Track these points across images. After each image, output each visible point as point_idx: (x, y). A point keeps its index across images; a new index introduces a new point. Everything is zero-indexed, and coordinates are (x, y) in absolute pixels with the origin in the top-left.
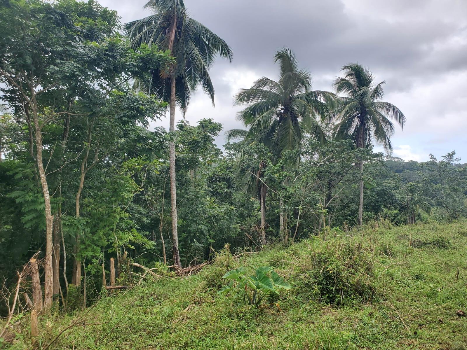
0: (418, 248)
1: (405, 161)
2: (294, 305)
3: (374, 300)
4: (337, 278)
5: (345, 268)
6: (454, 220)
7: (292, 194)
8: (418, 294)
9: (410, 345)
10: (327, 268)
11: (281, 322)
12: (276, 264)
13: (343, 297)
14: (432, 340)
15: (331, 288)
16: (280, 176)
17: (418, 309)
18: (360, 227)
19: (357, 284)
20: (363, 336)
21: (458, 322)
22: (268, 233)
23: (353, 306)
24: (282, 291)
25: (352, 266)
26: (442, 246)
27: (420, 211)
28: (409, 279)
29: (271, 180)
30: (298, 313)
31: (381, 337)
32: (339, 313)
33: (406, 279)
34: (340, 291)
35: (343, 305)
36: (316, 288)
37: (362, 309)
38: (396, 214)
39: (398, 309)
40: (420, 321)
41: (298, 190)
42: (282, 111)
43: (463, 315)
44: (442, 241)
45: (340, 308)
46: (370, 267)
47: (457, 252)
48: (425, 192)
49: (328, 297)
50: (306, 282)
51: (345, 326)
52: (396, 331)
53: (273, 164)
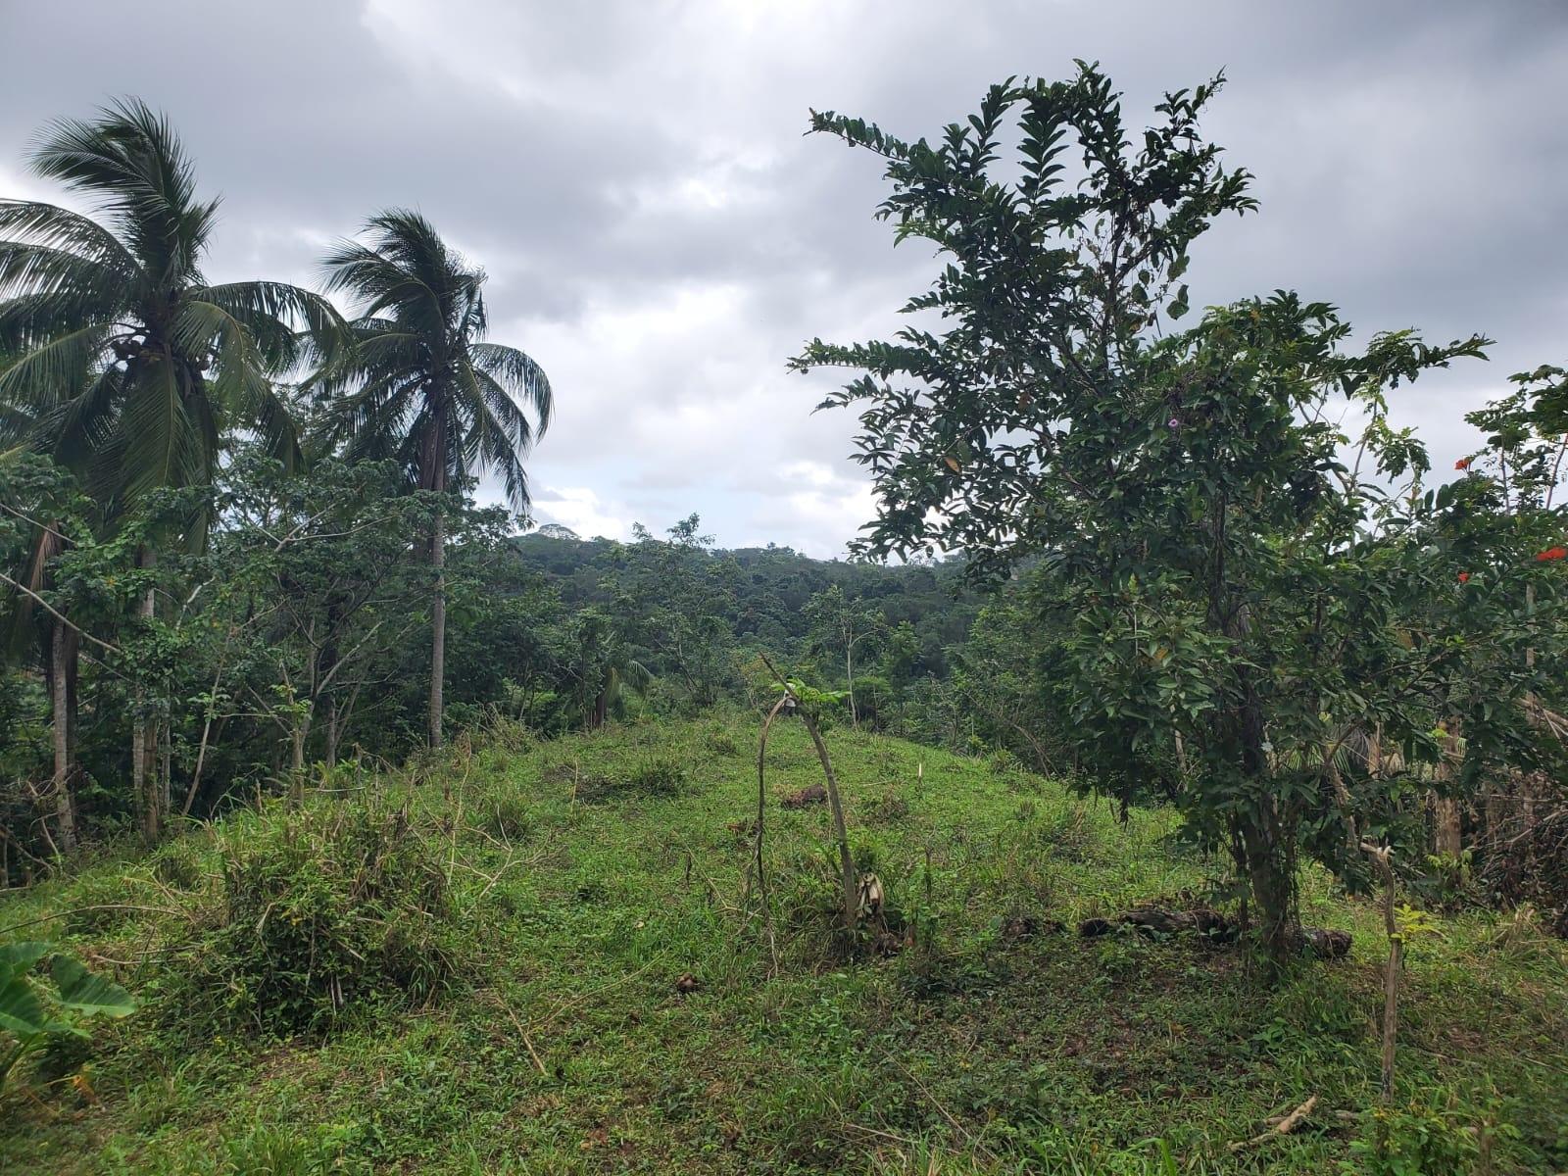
0: (597, 804)
1: (583, 539)
2: (150, 1066)
3: (445, 993)
4: (320, 939)
5: (348, 899)
6: (703, 711)
7: (182, 653)
8: (580, 948)
9: (540, 1112)
10: (284, 909)
11: (91, 1144)
12: (93, 922)
13: (341, 1000)
14: (605, 1081)
15: (297, 977)
16: (127, 585)
17: (576, 996)
18: (431, 754)
19: (390, 948)
20: (397, 1122)
21: (678, 1012)
22: (87, 806)
23: (373, 1026)
24: (103, 1024)
25: (374, 891)
26: (663, 790)
27: (622, 689)
28: (561, 906)
29: (87, 600)
30: (163, 1092)
31: (455, 1111)
32: (319, 1062)
33: (553, 905)
34: (328, 983)
35: (341, 1028)
36: (239, 989)
37: (401, 1029)
38: (550, 704)
39: (517, 1005)
40: (578, 1030)
41: (201, 634)
42: (140, 339)
43: (693, 989)
44: (664, 774)
45: (329, 1042)
46: (436, 885)
47: (698, 802)
48: (628, 633)
49: (285, 1012)
50: (205, 970)
51: (337, 1102)
52: (503, 1080)
53: (95, 538)
